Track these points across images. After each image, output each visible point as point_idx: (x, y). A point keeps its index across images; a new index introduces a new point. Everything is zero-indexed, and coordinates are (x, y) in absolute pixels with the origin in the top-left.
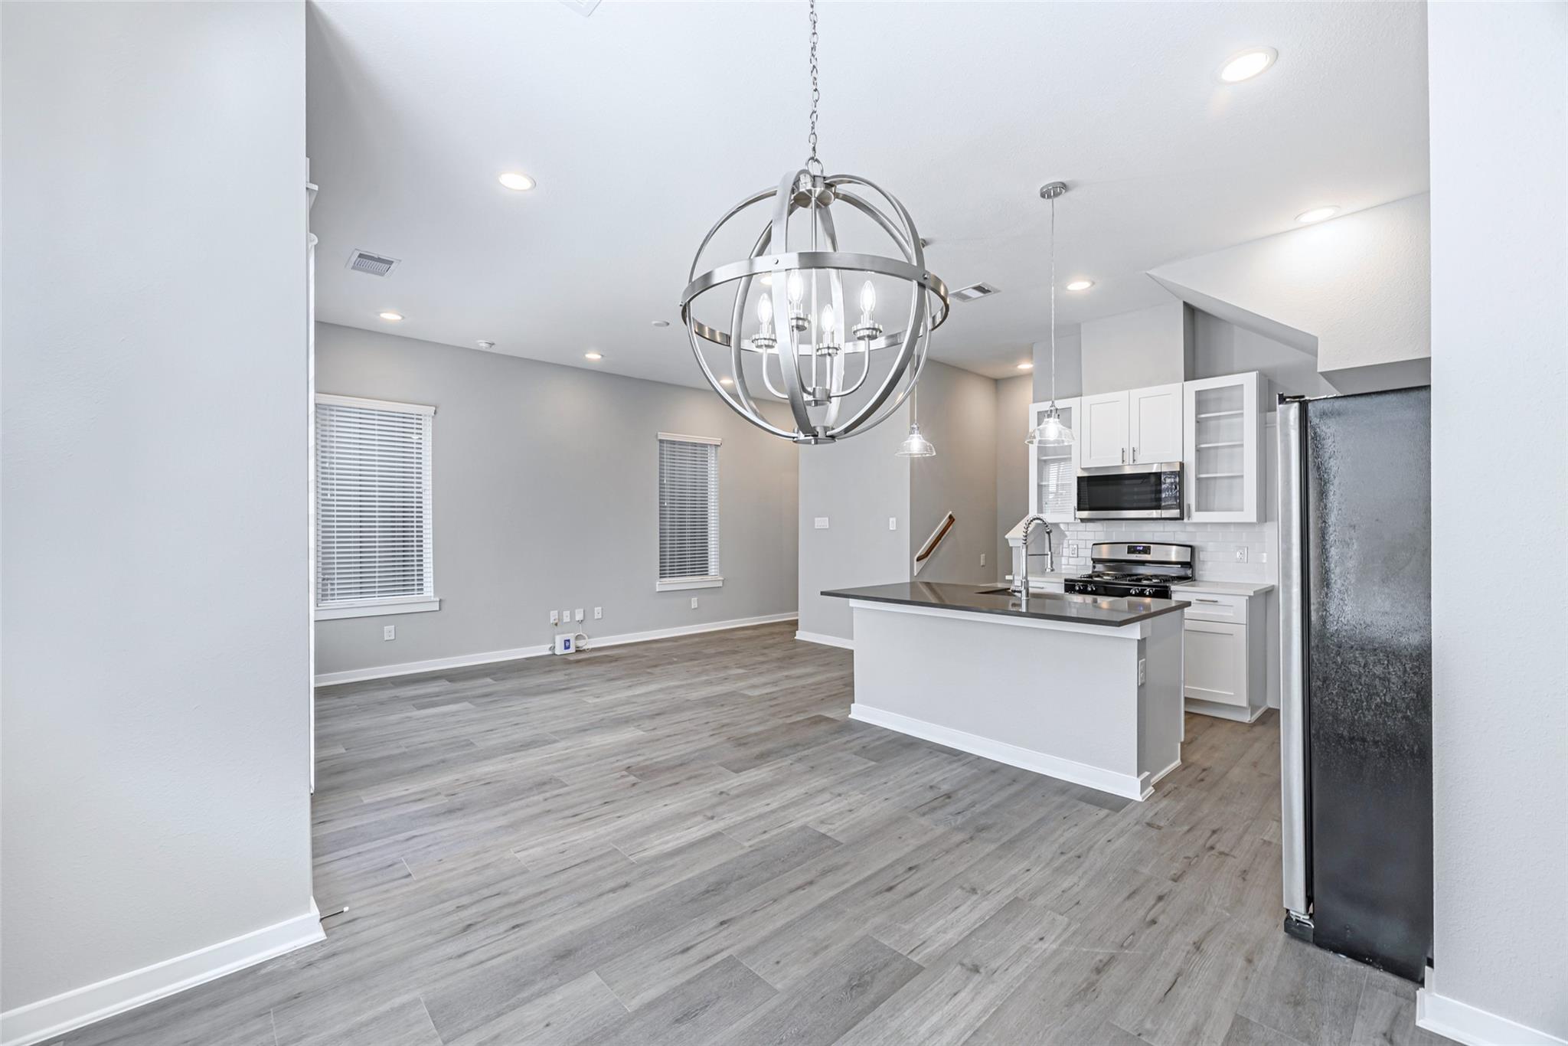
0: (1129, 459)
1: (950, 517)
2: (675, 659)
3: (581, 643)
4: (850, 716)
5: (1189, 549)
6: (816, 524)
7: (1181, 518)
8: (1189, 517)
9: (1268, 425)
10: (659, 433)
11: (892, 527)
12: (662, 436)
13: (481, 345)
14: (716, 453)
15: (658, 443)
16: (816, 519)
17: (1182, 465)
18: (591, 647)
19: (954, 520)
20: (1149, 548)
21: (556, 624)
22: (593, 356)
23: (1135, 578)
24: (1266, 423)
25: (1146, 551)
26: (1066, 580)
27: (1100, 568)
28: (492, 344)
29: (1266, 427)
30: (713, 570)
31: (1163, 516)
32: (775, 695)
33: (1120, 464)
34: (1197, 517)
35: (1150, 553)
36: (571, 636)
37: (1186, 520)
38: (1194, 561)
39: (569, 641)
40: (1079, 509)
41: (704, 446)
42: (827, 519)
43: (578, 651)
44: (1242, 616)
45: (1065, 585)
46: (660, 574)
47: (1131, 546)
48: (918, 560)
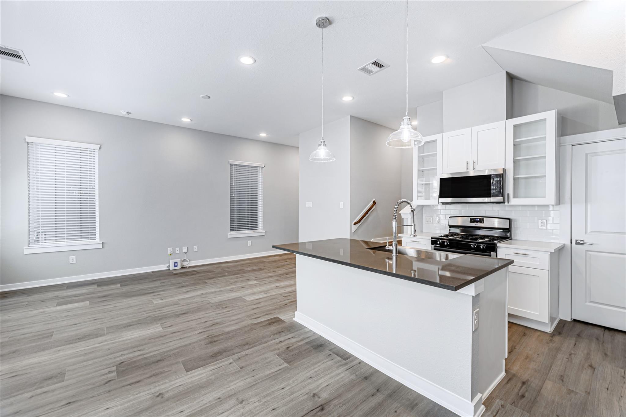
0: (471, 166)
1: (374, 202)
2: (226, 274)
3: (185, 264)
4: (294, 319)
5: (509, 220)
6: (306, 206)
7: (504, 202)
8: (509, 202)
9: (561, 145)
10: (230, 161)
11: (341, 207)
12: (231, 162)
13: (123, 113)
14: (262, 171)
15: (230, 165)
16: (307, 203)
17: (504, 170)
18: (189, 265)
19: (376, 203)
20: (483, 220)
21: (171, 255)
22: (186, 120)
23: (474, 237)
24: (560, 144)
25: (481, 221)
26: (432, 238)
27: (454, 230)
28: (129, 113)
29: (560, 146)
30: (261, 227)
31: (492, 201)
32: (261, 300)
33: (466, 171)
34: (514, 201)
35: (483, 223)
36: (178, 260)
37: (506, 203)
38: (511, 227)
39: (177, 263)
40: (441, 196)
41: (257, 167)
42: (311, 202)
43: (183, 268)
44: (547, 266)
45: (431, 240)
46: (231, 229)
47: (472, 218)
48: (355, 224)
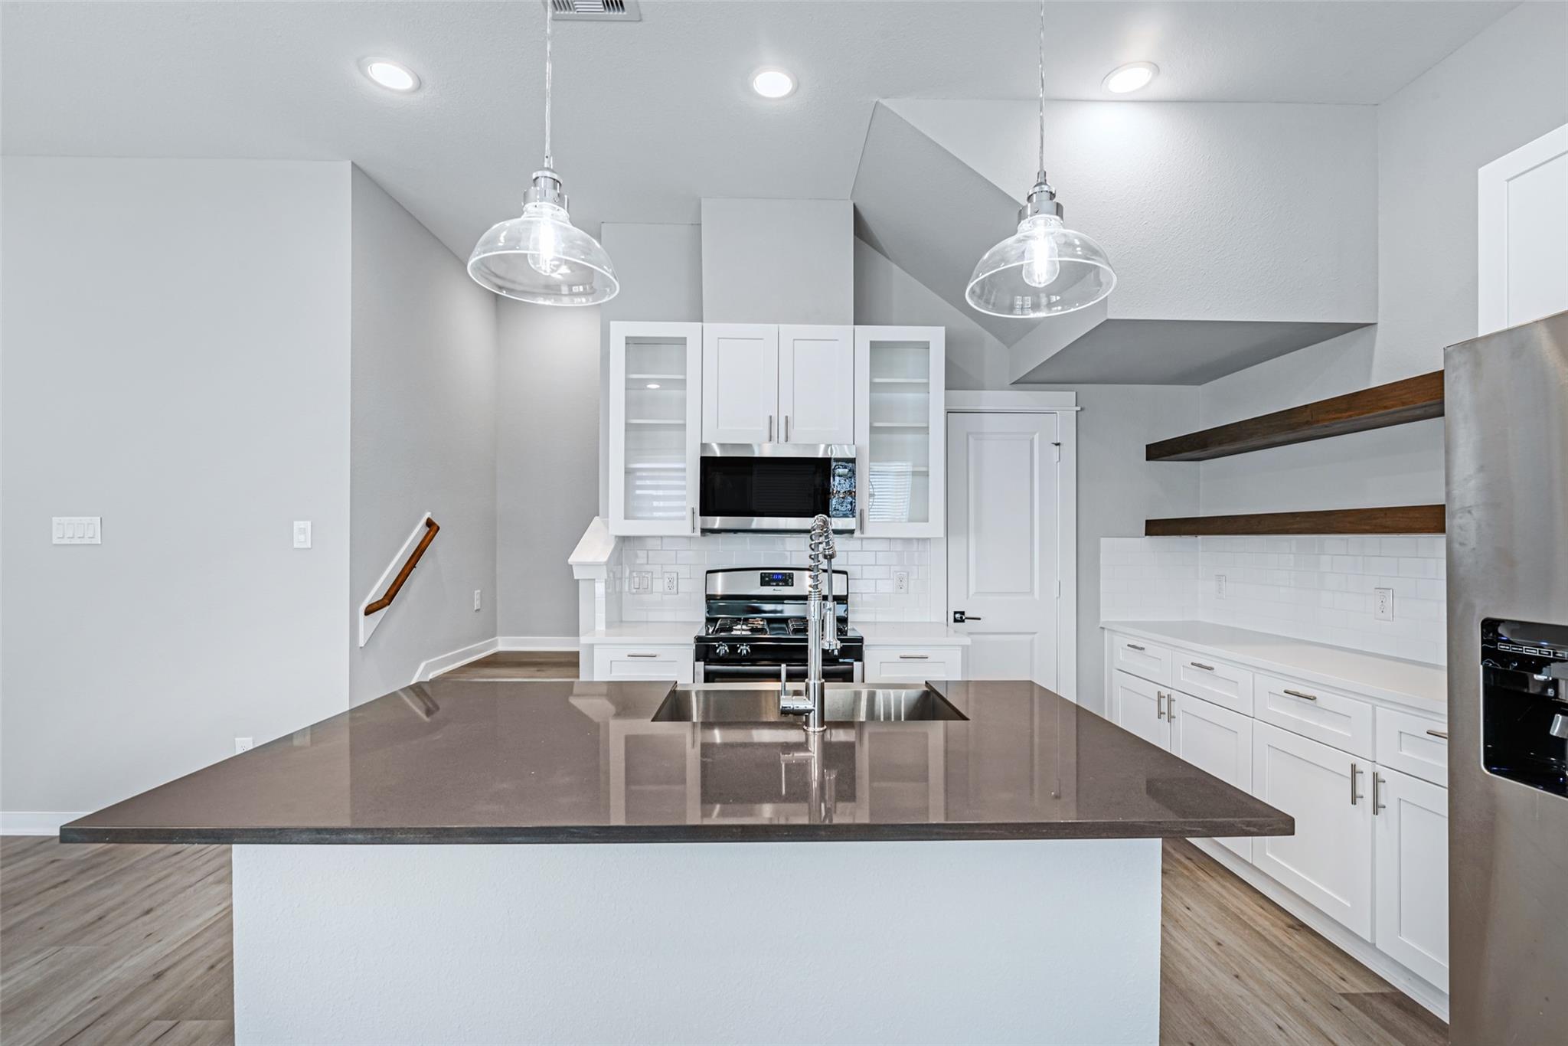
0: (778, 432)
1: (430, 523)
5: (846, 577)
7: (854, 530)
8: (862, 529)
11: (303, 541)
19: (438, 528)
20: (791, 576)
25: (787, 580)
33: (765, 442)
35: (792, 585)
37: (857, 534)
38: (849, 593)
40: (701, 512)
47: (765, 573)
48: (369, 612)
